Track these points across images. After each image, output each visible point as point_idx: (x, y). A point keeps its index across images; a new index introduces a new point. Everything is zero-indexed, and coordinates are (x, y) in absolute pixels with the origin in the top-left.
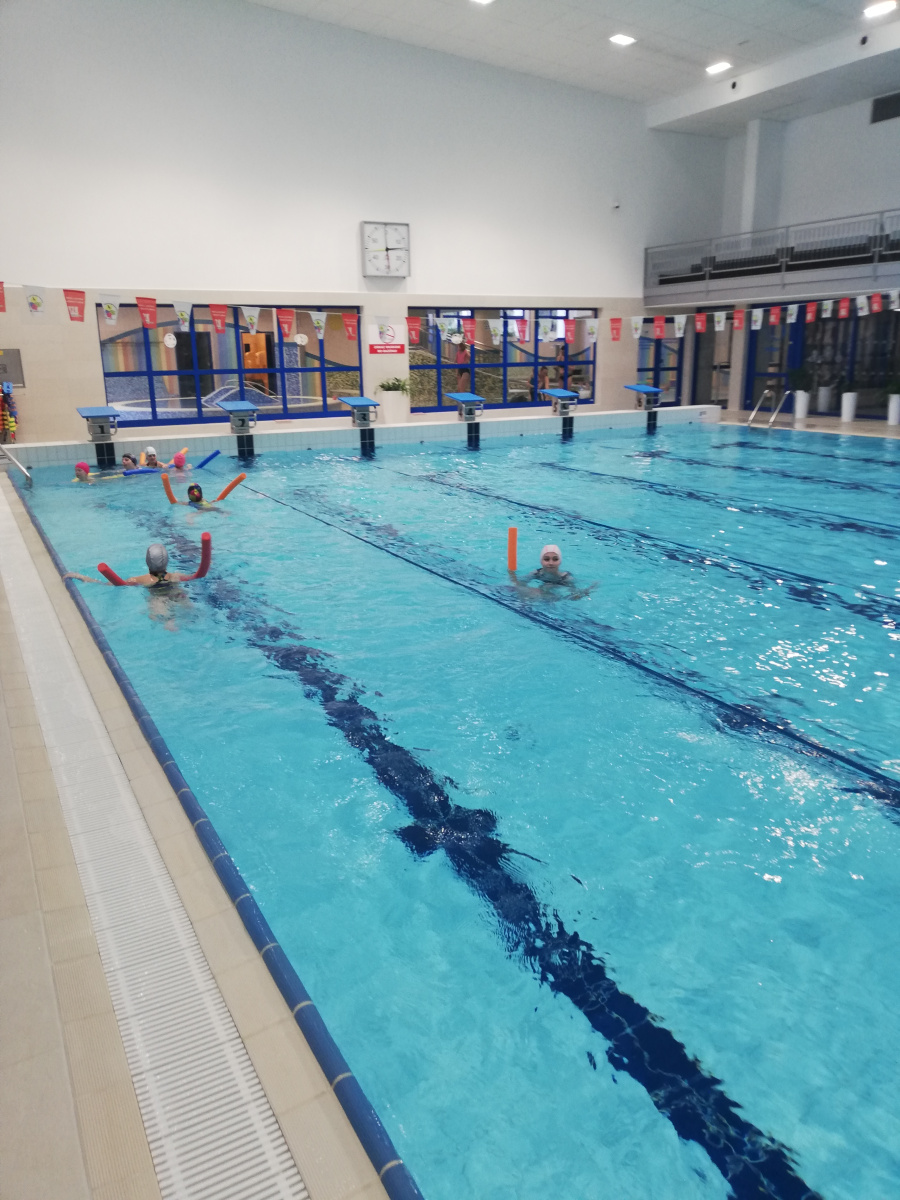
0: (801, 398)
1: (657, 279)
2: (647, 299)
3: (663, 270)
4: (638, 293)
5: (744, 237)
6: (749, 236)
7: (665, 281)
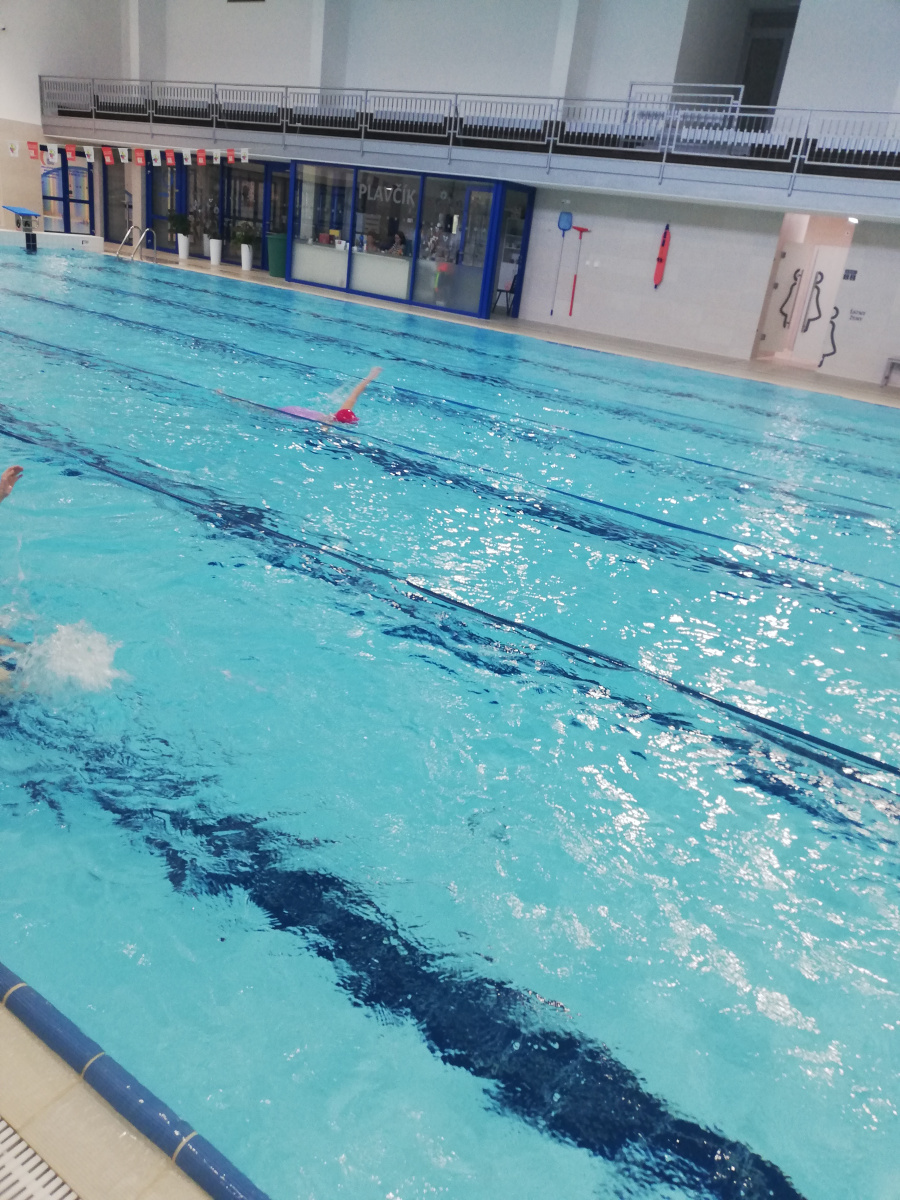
0: (183, 241)
1: (57, 109)
2: (45, 126)
3: (63, 102)
4: (36, 119)
5: (132, 83)
6: (138, 83)
7: (62, 113)
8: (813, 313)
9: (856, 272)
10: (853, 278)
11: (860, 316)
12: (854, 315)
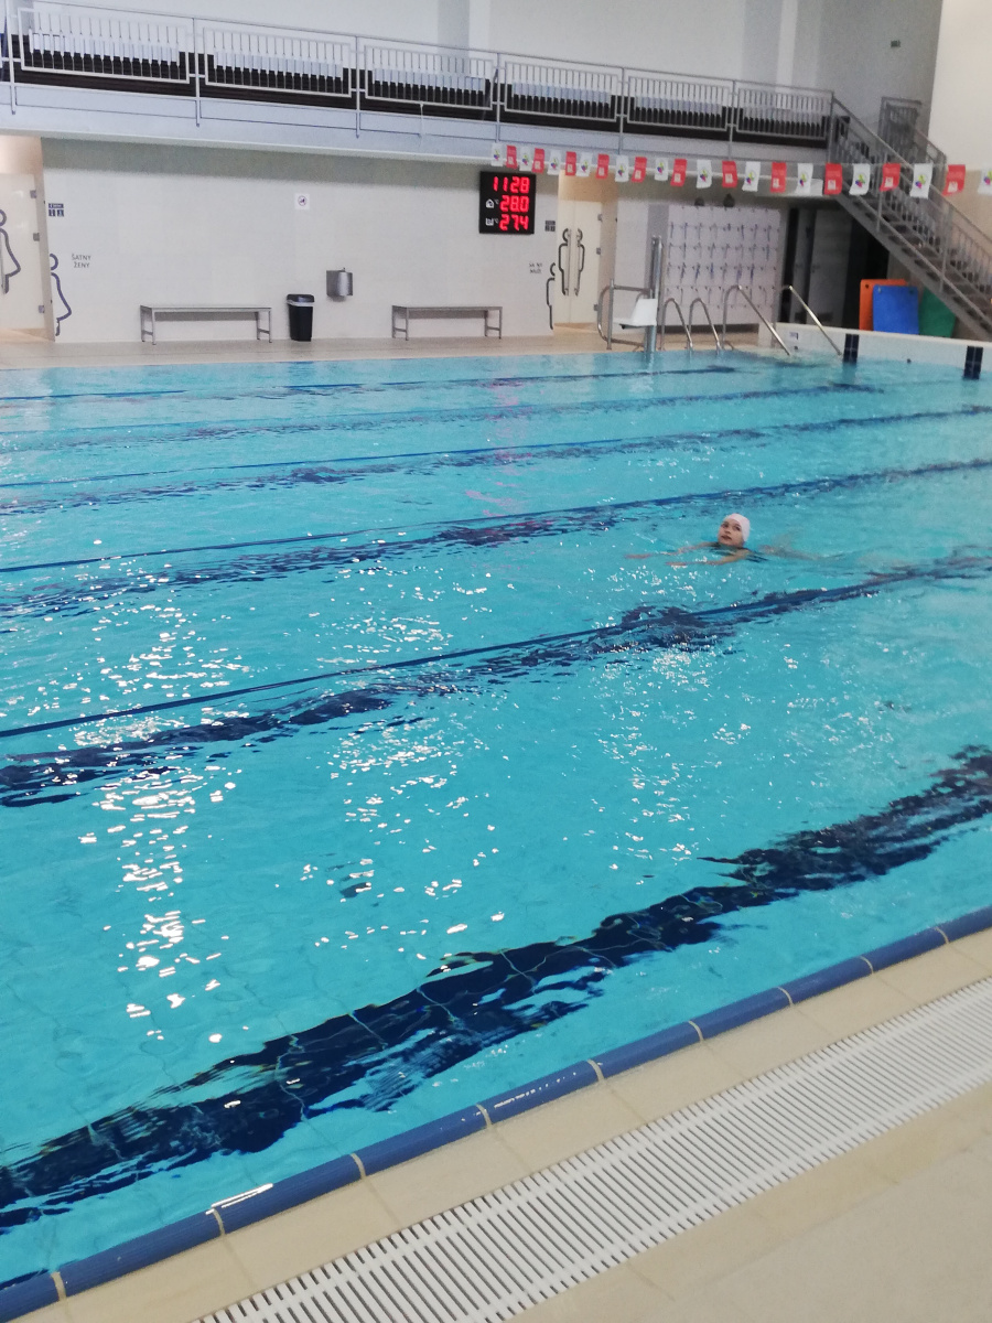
8: (9, 267)
9: (62, 206)
10: (61, 213)
11: (84, 261)
12: (78, 261)
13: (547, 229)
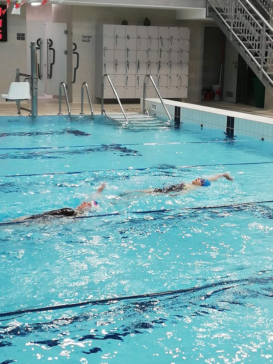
13: (18, 38)
